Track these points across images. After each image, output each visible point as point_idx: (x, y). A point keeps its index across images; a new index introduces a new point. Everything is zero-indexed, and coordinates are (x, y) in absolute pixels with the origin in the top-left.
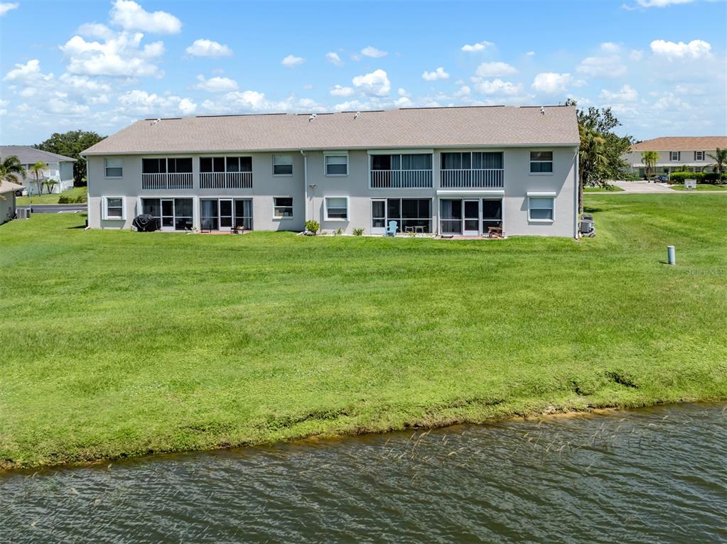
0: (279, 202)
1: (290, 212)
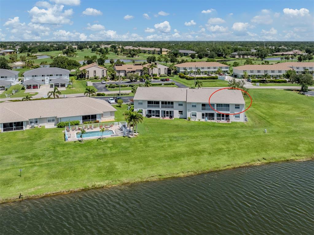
0: (179, 112)
1: (182, 114)
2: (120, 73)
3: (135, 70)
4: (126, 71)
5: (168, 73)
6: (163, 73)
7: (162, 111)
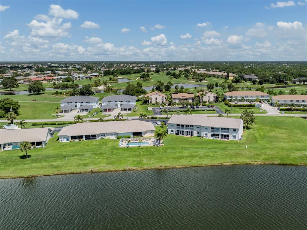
0: (197, 132)
1: (199, 134)
2: (176, 100)
3: (187, 98)
4: (180, 99)
5: (216, 100)
6: (211, 100)
7: (186, 131)
